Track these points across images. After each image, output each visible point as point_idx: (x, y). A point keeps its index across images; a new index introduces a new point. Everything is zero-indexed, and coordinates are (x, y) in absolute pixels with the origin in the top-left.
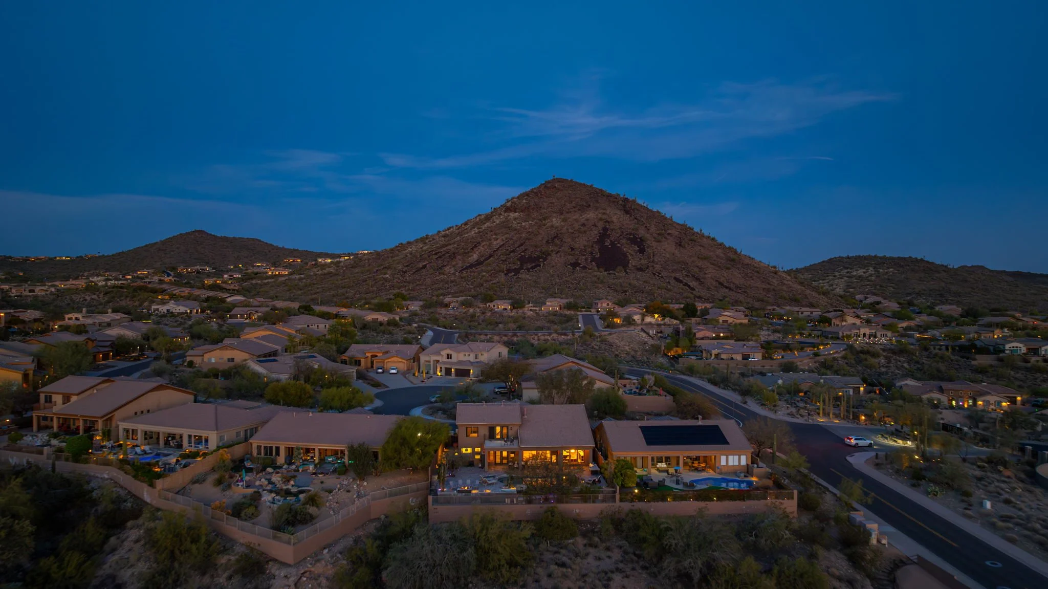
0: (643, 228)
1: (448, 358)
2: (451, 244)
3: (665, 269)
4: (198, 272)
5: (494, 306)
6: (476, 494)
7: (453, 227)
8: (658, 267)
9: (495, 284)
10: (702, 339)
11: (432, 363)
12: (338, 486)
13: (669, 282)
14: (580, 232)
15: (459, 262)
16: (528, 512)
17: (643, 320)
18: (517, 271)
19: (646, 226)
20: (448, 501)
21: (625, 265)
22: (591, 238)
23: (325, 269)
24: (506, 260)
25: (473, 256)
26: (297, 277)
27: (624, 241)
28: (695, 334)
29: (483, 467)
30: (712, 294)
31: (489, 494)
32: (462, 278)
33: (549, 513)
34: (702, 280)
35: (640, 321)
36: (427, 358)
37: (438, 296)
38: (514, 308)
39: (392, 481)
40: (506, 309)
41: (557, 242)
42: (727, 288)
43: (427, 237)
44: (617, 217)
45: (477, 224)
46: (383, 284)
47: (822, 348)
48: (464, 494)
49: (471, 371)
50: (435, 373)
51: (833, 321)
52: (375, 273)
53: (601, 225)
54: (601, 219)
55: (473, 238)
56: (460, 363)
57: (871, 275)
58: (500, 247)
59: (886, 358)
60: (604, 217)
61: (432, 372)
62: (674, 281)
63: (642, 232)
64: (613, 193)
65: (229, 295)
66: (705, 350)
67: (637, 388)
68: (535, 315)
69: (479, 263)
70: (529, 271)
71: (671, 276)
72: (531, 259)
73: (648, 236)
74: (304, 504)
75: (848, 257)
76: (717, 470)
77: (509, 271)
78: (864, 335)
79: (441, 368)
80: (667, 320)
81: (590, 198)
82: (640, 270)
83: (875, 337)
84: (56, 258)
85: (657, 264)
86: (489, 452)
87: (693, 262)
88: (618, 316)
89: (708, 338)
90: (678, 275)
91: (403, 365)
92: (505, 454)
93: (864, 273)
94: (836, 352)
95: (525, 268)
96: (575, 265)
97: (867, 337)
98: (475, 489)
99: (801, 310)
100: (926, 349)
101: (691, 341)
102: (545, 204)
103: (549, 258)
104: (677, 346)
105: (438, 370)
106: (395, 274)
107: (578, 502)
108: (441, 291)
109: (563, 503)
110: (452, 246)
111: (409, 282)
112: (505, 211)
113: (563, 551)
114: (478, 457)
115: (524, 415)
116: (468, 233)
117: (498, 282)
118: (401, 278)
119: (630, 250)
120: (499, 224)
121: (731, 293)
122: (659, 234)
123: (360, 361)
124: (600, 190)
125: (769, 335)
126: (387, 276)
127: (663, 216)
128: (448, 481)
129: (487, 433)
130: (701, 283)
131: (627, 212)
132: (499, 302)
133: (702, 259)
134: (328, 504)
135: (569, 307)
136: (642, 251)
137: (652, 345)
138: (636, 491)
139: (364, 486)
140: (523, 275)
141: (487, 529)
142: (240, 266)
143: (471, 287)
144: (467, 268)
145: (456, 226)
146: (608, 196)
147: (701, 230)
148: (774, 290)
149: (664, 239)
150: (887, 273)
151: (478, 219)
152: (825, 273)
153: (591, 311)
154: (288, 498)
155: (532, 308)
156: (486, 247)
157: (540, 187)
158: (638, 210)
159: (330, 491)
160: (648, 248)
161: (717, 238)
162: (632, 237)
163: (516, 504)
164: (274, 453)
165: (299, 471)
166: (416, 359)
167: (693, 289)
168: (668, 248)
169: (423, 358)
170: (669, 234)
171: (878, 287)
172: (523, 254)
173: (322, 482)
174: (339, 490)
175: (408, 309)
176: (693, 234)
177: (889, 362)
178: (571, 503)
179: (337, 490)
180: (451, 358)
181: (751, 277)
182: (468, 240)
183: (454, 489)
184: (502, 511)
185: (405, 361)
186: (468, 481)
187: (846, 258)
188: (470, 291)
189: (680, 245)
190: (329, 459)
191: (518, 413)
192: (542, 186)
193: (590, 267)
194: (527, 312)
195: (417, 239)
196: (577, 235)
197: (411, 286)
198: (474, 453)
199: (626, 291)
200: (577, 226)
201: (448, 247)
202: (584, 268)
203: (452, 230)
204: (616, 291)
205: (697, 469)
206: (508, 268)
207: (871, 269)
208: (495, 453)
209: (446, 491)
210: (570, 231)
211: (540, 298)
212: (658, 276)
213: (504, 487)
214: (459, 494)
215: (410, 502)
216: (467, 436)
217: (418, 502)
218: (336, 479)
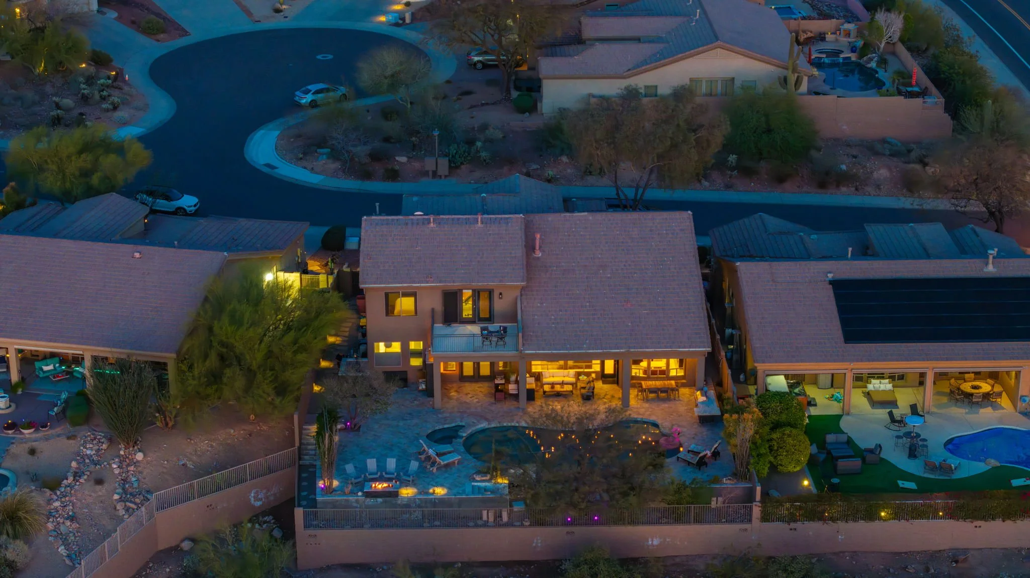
6: (410, 498)
12: (74, 464)
16: (537, 543)
20: (342, 517)
29: (429, 385)
31: (441, 501)
48: (380, 500)
67: (853, 50)
76: (1019, 406)
98: (407, 484)
109: (623, 522)
114: (416, 362)
115: (533, 249)
129: (439, 307)
134: (50, 526)
138: (806, 483)
139: (136, 463)
159: (53, 484)
163: (509, 524)
173: (32, 452)
174: (76, 476)
178: (643, 522)
179: (70, 477)
183: (356, 486)
190: (45, 368)
198: (407, 353)
205: (967, 398)
209: (336, 491)
213: (478, 478)
214: (368, 500)
215: (252, 499)
216: (387, 314)
217: (267, 498)
218: (65, 440)
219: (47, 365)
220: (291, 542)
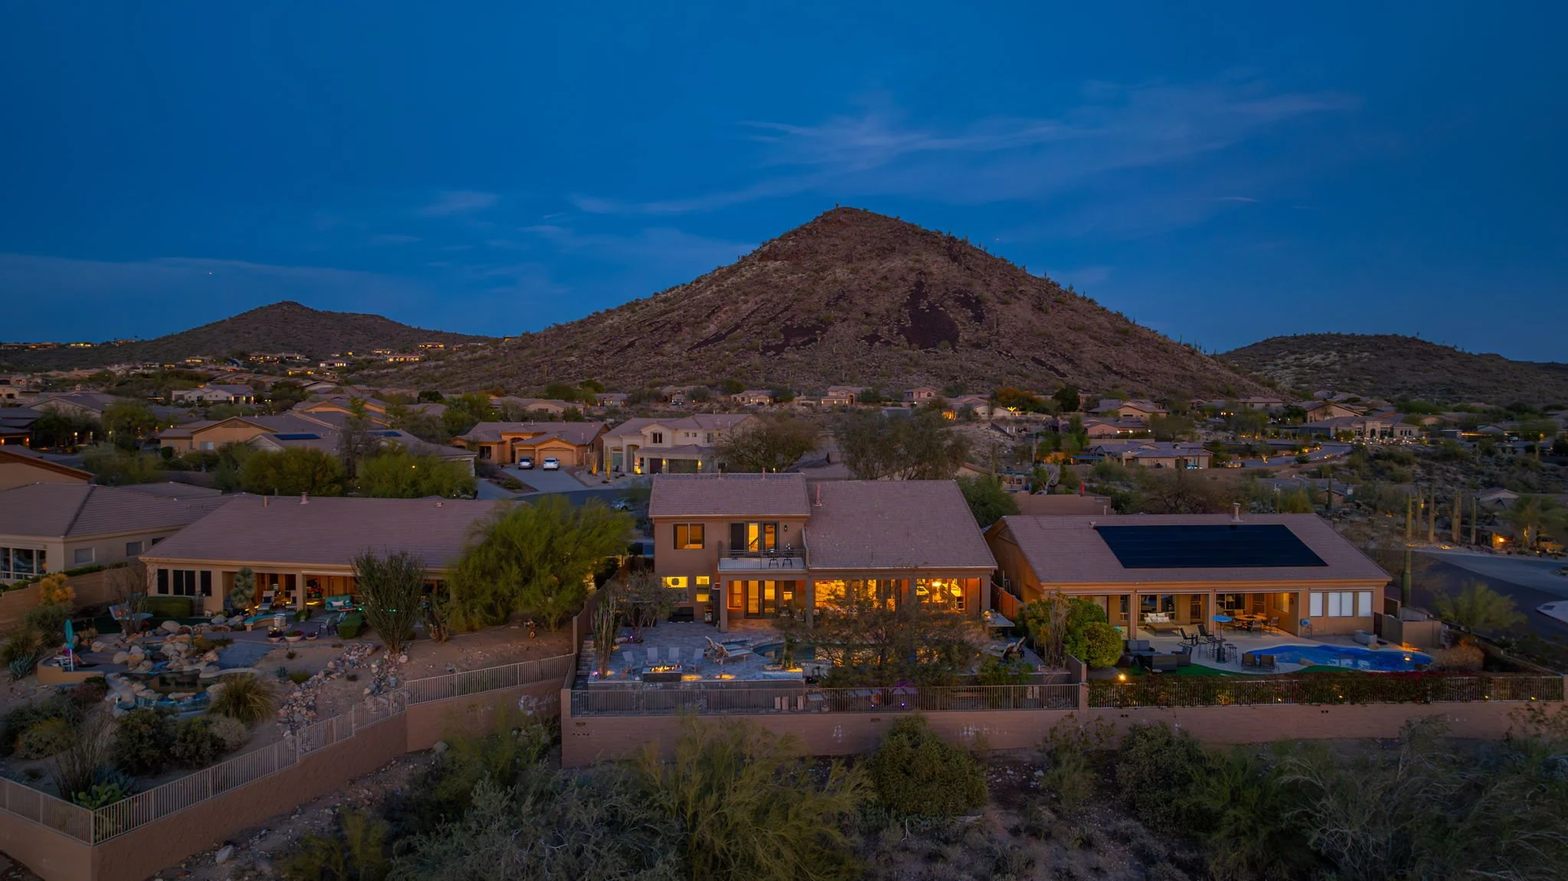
0: (980, 282)
1: (655, 441)
2: (674, 311)
3: (1017, 345)
4: (282, 361)
5: (743, 399)
6: (693, 683)
7: (678, 287)
8: (1005, 342)
9: (744, 367)
10: (1100, 437)
11: (624, 452)
12: (331, 665)
13: (1024, 365)
14: (880, 289)
15: (687, 336)
16: (838, 733)
17: (991, 413)
18: (779, 349)
19: (985, 280)
20: (618, 703)
21: (953, 339)
22: (896, 299)
23: (476, 352)
24: (761, 333)
25: (709, 327)
26: (433, 364)
27: (950, 303)
28: (1086, 429)
29: (714, 622)
30: (1094, 384)
31: (729, 684)
32: (691, 360)
33: (904, 737)
34: (1077, 362)
35: (986, 415)
36: (615, 443)
37: (652, 386)
38: (776, 401)
39: (477, 654)
40: (763, 404)
41: (843, 304)
42: (1116, 373)
43: (637, 303)
44: (938, 266)
45: (715, 279)
46: (566, 370)
47: (1306, 451)
48: (660, 685)
49: (700, 464)
50: (631, 470)
51: (1310, 414)
52: (553, 355)
53: (912, 278)
54: (912, 270)
55: (709, 300)
56: (677, 449)
57: (1334, 363)
58: (752, 313)
59: (1422, 466)
60: (917, 266)
61: (624, 468)
62: (1032, 363)
63: (978, 289)
64: (931, 229)
65: (312, 382)
66: (1109, 453)
67: (1026, 489)
68: (811, 411)
69: (718, 337)
70: (798, 349)
71: (1027, 356)
72: (802, 331)
73: (987, 295)
74: (213, 711)
75: (1295, 337)
76: (1300, 630)
77: (767, 348)
78: (1373, 432)
79: (642, 459)
80: (1030, 415)
81: (895, 237)
82: (978, 346)
83: (1391, 435)
84: (69, 344)
85: (1003, 337)
86: (731, 585)
87: (1062, 334)
88: (950, 409)
89: (1110, 436)
90: (1037, 355)
91: (569, 458)
92: (770, 593)
93: (1323, 359)
94: (1334, 458)
95: (792, 344)
96: (873, 338)
97: (1378, 435)
98: (691, 672)
99: (1250, 401)
100: (1489, 452)
101: (1081, 440)
102: (822, 246)
103: (831, 329)
104: (1057, 450)
105: (637, 463)
106: (585, 355)
107: (973, 705)
108: (658, 379)
109: (933, 708)
110: (676, 312)
111: (606, 368)
112: (760, 260)
113: (955, 852)
114: (702, 598)
115: (816, 502)
116: (701, 292)
117: (749, 366)
118: (594, 361)
119: (960, 316)
120: (750, 279)
121: (1124, 381)
122: (1005, 292)
123: (489, 448)
124: (909, 225)
125: (1209, 434)
126: (573, 358)
127: (1010, 265)
128: (620, 653)
129: (726, 540)
130: (1076, 366)
131: (954, 259)
132: (751, 393)
133: (1074, 329)
134: (283, 713)
135: (865, 398)
136: (979, 318)
137: (1014, 448)
138: (1122, 677)
139: (399, 666)
140: (789, 355)
141: (721, 788)
142: (350, 353)
143: (706, 372)
144: (699, 345)
145: (684, 285)
146: (923, 235)
147: (1071, 288)
148: (1192, 377)
149: (1013, 300)
150: (1359, 359)
151: (717, 274)
152: (1260, 361)
153: (901, 406)
154: (170, 696)
155: (805, 402)
156: (730, 314)
157: (815, 221)
158: (970, 255)
159: (300, 679)
160: (988, 313)
161: (1096, 300)
162: (962, 296)
163: (806, 711)
164: (198, 588)
165: (245, 628)
166: (596, 445)
167: (1064, 375)
168: (1020, 313)
169: (609, 443)
170: (1021, 292)
171: (1346, 380)
172: (789, 323)
173: (291, 656)
174: (328, 674)
175: (603, 405)
176: (1060, 293)
177: (1430, 473)
178: (955, 708)
179: (321, 674)
180: (660, 441)
181: (1155, 358)
182: (701, 303)
183: (635, 672)
184: (765, 733)
185: (574, 449)
186: (674, 652)
187: (1291, 338)
188: (705, 379)
189: (1039, 308)
190: (335, 604)
191: (803, 495)
192: (819, 221)
193: (896, 342)
194: (797, 407)
195: (623, 306)
196: (874, 293)
197: (610, 373)
198: (693, 588)
199: (955, 378)
200: (874, 281)
201: (669, 315)
202: (887, 343)
203: (676, 290)
204: (941, 377)
206: (765, 344)
207: (1334, 353)
208: (746, 585)
209: (610, 678)
210: (864, 286)
211: (818, 388)
212: (1007, 356)
213: (769, 668)
214: (646, 684)
215: (522, 706)
216: (675, 548)
217: (538, 707)
218: (330, 648)
219: (337, 601)
220: (559, 747)
